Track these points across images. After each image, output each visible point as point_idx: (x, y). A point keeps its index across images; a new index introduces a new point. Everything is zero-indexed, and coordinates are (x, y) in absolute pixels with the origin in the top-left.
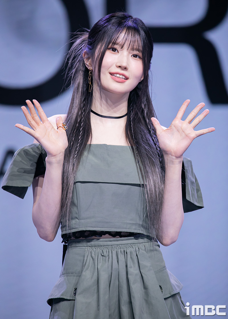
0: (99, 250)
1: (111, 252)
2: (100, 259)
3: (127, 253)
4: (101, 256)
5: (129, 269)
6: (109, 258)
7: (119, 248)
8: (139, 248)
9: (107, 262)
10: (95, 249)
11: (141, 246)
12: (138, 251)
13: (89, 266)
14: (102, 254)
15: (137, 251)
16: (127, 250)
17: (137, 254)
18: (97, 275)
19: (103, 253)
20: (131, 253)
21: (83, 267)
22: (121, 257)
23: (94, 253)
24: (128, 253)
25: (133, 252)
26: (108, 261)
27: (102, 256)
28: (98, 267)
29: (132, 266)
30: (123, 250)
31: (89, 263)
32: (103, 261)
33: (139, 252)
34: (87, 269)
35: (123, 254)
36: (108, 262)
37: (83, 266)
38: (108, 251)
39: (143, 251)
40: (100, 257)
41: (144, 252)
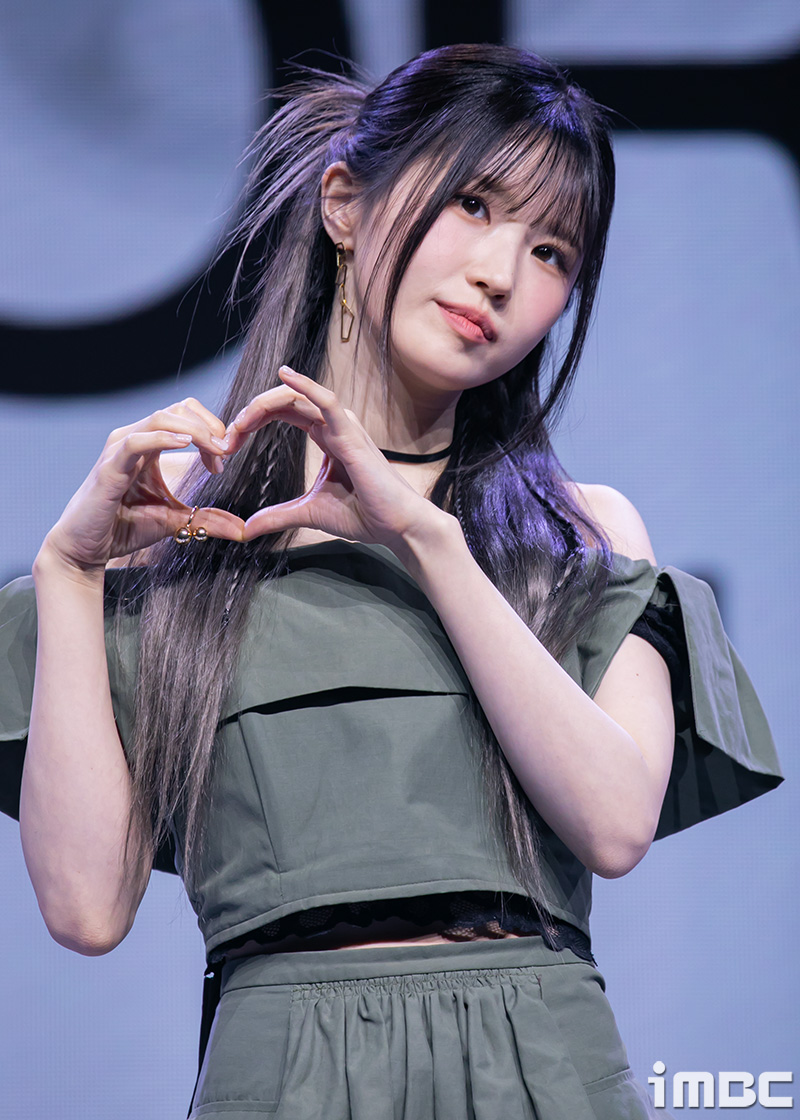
0: (350, 997)
1: (401, 1005)
2: (357, 1032)
3: (466, 1006)
4: (360, 1020)
5: (476, 1071)
6: (392, 1029)
7: (435, 984)
8: (515, 988)
9: (386, 1045)
10: (333, 994)
11: (526, 979)
12: (513, 1000)
13: (309, 1066)
14: (365, 1014)
15: (510, 1000)
16: (468, 993)
17: (509, 1009)
18: (346, 1102)
19: (367, 1009)
20: (483, 1004)
21: (287, 1072)
22: (445, 1024)
23: (329, 1010)
24: (471, 1008)
25: (493, 1001)
26: (390, 1039)
27: (365, 1020)
28: (351, 1068)
29: (491, 1059)
30: (449, 994)
31: (312, 1054)
32: (367, 1040)
33: (516, 1001)
34: (303, 1079)
35: (450, 1011)
36: (389, 1046)
37: (286, 1064)
38: (386, 998)
39: (532, 1000)
40: (357, 1025)
41: (537, 1001)
